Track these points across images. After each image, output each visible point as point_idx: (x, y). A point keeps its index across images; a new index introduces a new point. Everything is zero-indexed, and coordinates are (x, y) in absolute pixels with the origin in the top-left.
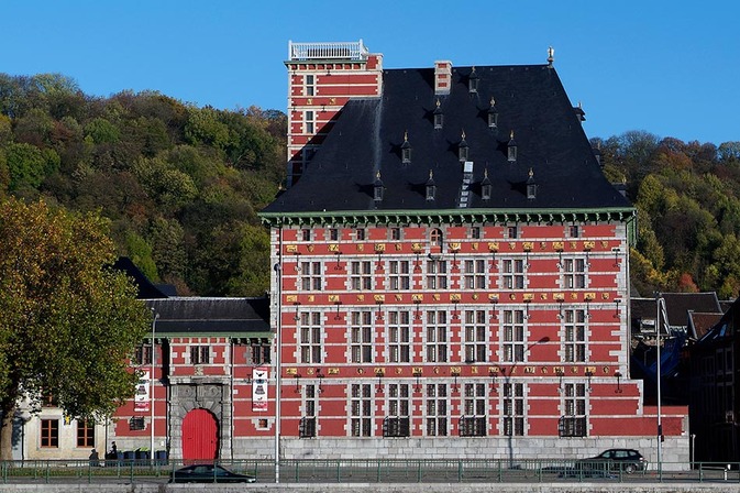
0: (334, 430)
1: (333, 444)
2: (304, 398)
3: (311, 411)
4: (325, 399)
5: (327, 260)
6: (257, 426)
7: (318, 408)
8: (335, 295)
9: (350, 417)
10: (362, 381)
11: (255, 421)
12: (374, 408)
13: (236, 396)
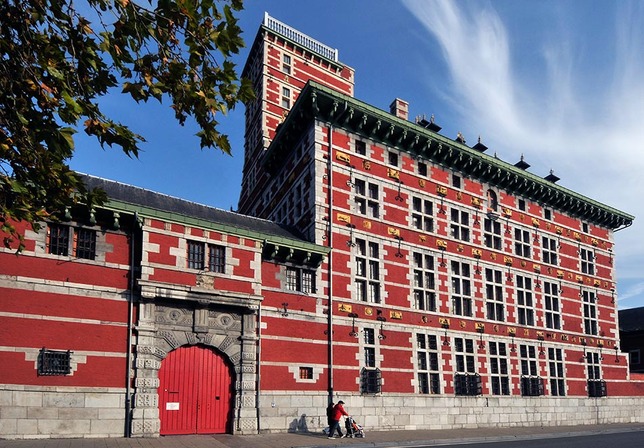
0: (401, 385)
1: (398, 402)
2: (362, 344)
3: (371, 361)
4: (387, 347)
5: (387, 186)
6: (297, 376)
7: (379, 358)
8: (395, 229)
9: (417, 370)
10: (427, 331)
11: (294, 369)
12: (441, 363)
13: (265, 332)
